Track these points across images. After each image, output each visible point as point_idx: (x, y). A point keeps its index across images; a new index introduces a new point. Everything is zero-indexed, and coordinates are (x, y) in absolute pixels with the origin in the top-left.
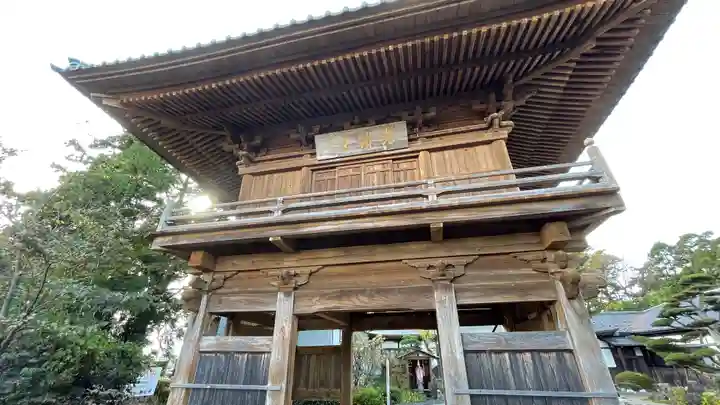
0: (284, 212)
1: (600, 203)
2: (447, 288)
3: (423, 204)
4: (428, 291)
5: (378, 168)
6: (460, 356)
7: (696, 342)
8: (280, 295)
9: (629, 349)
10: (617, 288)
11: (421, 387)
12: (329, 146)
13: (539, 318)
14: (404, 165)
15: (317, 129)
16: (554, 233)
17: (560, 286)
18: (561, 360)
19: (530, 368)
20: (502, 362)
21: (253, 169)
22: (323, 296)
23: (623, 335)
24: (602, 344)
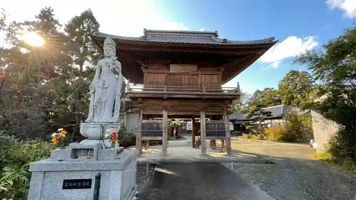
0: (167, 90)
1: (236, 97)
2: (204, 111)
3: (202, 93)
4: (199, 111)
5: (187, 77)
6: (205, 125)
7: (255, 123)
8: (164, 111)
9: (238, 125)
10: (241, 105)
11: (174, 136)
12: (174, 69)
13: (219, 118)
14: (194, 77)
15: (170, 61)
16: (226, 102)
17: (225, 112)
18: (222, 126)
19: (217, 127)
20: (212, 126)
21: (147, 71)
22: (175, 112)
23: (238, 120)
24: (231, 123)
